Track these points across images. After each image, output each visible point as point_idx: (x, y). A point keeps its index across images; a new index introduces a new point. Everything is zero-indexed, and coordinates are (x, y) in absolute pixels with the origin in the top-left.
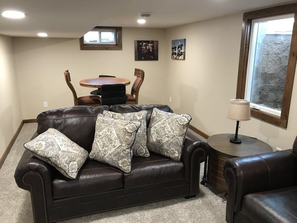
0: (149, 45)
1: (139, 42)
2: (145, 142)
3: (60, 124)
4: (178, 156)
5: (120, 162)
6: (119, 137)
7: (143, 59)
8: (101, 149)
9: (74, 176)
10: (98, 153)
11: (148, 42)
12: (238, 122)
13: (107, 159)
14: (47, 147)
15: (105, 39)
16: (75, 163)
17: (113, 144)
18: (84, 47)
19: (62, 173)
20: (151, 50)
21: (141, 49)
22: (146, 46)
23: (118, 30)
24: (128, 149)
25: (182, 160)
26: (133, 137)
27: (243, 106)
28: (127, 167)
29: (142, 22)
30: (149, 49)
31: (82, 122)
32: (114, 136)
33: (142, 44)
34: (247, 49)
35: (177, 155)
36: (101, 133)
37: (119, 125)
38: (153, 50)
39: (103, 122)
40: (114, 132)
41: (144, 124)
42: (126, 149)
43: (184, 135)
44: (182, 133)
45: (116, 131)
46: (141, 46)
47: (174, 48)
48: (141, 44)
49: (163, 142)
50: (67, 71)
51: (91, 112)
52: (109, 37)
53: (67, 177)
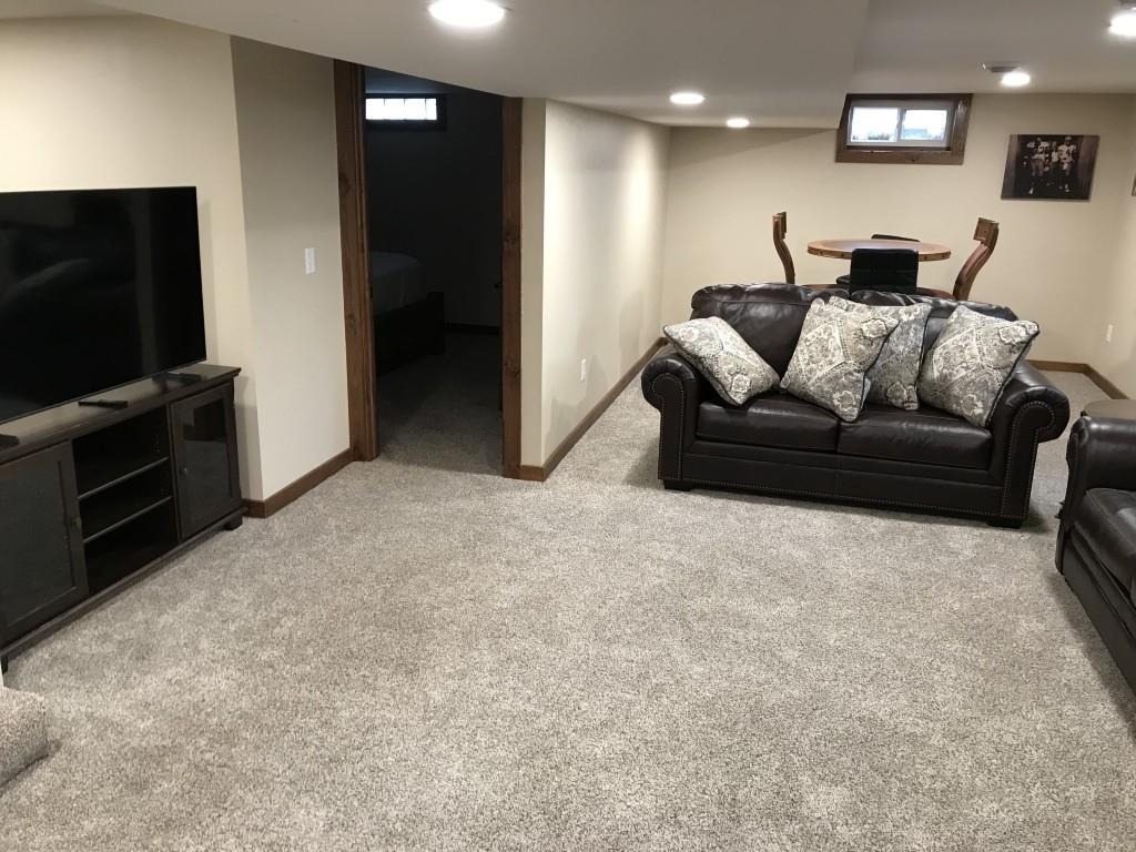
0: (1064, 148)
1: (1024, 139)
3: (734, 313)
4: (981, 415)
5: (837, 395)
7: (1031, 192)
8: (803, 367)
9: (739, 399)
10: (797, 375)
13: (812, 388)
15: (915, 131)
16: (745, 378)
17: (830, 358)
18: (849, 153)
19: (718, 389)
20: (1065, 167)
21: (1030, 161)
22: (1048, 151)
26: (874, 349)
28: (850, 411)
29: (1016, 80)
30: (1059, 162)
31: (780, 315)
32: (835, 342)
33: (1037, 145)
35: (979, 410)
36: (809, 336)
37: (849, 323)
38: (1073, 165)
39: (821, 313)
42: (855, 370)
43: (1009, 370)
44: (1004, 363)
45: (841, 332)
46: (1032, 152)
48: (1031, 145)
49: (954, 379)
50: (784, 214)
51: (803, 297)
52: (929, 124)
53: (727, 399)
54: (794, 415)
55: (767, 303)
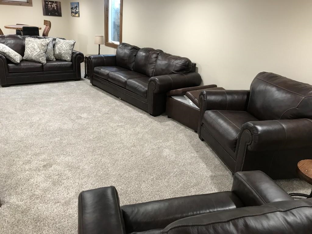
0: (54, 4)
2: (53, 54)
3: (5, 42)
4: (69, 59)
5: (40, 59)
6: (39, 47)
7: (50, 14)
8: (30, 53)
9: (19, 62)
10: (28, 55)
12: (99, 45)
13: (33, 58)
14: (3, 48)
16: (18, 57)
17: (36, 50)
18: (2, 2)
19: (12, 60)
20: (55, 9)
22: (51, 5)
24: (44, 53)
25: (71, 61)
26: (46, 48)
27: (100, 37)
28: (44, 62)
30: (54, 8)
31: (17, 42)
32: (36, 47)
33: (48, 3)
34: (107, 11)
35: (69, 58)
36: (29, 46)
37: (38, 42)
38: (57, 8)
39: (29, 41)
40: (36, 45)
41: (51, 44)
44: (71, 49)
47: (72, 8)
48: (47, 3)
49: (62, 53)
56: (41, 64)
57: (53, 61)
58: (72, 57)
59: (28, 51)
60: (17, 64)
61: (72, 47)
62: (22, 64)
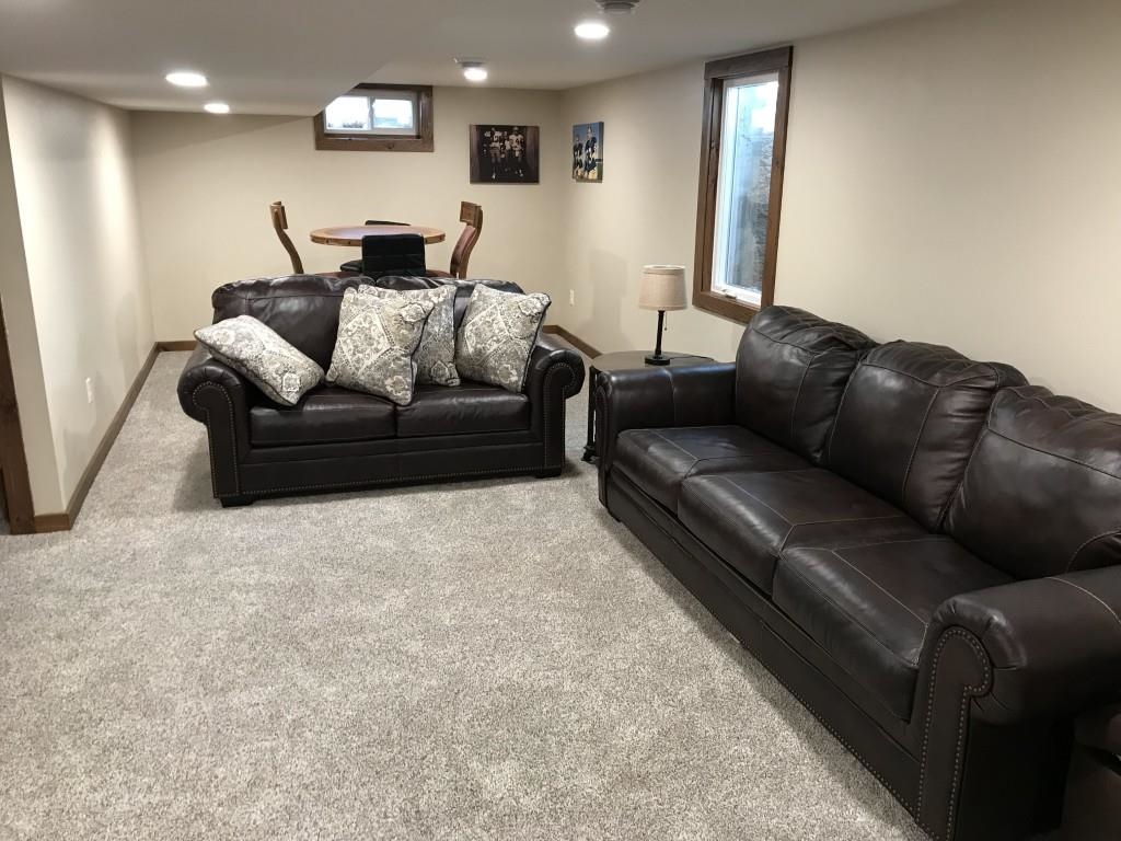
0: (513, 137)
1: (482, 129)
2: (451, 355)
3: (263, 309)
4: (517, 382)
5: (389, 382)
6: (387, 333)
7: (494, 177)
8: (349, 358)
9: (293, 398)
10: (344, 366)
11: (508, 129)
12: (661, 314)
13: (362, 378)
14: (237, 341)
15: (387, 120)
16: (294, 376)
17: (375, 345)
18: (328, 141)
19: (267, 392)
20: (517, 154)
21: (488, 148)
22: (502, 140)
23: (420, 93)
24: (406, 356)
25: (525, 390)
26: (416, 333)
27: (665, 277)
28: (403, 395)
29: (476, 75)
30: (512, 151)
31: (312, 308)
32: (377, 330)
33: (492, 134)
34: (714, 151)
35: (515, 378)
36: (350, 326)
37: (387, 309)
38: (523, 152)
39: (356, 302)
40: (377, 322)
41: (447, 314)
42: (402, 355)
43: (532, 338)
44: (527, 333)
45: (382, 319)
46: (489, 141)
47: (578, 148)
48: (488, 134)
49: (488, 352)
50: (280, 203)
51: (331, 288)
52: (397, 114)
53: (280, 401)
54: (351, 407)
55: (296, 296)
56: (390, 407)
57: (447, 386)
58: (530, 370)
59: (345, 348)
60: (284, 408)
61: (535, 326)
62: (308, 408)
